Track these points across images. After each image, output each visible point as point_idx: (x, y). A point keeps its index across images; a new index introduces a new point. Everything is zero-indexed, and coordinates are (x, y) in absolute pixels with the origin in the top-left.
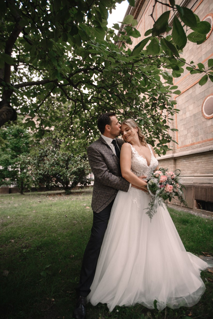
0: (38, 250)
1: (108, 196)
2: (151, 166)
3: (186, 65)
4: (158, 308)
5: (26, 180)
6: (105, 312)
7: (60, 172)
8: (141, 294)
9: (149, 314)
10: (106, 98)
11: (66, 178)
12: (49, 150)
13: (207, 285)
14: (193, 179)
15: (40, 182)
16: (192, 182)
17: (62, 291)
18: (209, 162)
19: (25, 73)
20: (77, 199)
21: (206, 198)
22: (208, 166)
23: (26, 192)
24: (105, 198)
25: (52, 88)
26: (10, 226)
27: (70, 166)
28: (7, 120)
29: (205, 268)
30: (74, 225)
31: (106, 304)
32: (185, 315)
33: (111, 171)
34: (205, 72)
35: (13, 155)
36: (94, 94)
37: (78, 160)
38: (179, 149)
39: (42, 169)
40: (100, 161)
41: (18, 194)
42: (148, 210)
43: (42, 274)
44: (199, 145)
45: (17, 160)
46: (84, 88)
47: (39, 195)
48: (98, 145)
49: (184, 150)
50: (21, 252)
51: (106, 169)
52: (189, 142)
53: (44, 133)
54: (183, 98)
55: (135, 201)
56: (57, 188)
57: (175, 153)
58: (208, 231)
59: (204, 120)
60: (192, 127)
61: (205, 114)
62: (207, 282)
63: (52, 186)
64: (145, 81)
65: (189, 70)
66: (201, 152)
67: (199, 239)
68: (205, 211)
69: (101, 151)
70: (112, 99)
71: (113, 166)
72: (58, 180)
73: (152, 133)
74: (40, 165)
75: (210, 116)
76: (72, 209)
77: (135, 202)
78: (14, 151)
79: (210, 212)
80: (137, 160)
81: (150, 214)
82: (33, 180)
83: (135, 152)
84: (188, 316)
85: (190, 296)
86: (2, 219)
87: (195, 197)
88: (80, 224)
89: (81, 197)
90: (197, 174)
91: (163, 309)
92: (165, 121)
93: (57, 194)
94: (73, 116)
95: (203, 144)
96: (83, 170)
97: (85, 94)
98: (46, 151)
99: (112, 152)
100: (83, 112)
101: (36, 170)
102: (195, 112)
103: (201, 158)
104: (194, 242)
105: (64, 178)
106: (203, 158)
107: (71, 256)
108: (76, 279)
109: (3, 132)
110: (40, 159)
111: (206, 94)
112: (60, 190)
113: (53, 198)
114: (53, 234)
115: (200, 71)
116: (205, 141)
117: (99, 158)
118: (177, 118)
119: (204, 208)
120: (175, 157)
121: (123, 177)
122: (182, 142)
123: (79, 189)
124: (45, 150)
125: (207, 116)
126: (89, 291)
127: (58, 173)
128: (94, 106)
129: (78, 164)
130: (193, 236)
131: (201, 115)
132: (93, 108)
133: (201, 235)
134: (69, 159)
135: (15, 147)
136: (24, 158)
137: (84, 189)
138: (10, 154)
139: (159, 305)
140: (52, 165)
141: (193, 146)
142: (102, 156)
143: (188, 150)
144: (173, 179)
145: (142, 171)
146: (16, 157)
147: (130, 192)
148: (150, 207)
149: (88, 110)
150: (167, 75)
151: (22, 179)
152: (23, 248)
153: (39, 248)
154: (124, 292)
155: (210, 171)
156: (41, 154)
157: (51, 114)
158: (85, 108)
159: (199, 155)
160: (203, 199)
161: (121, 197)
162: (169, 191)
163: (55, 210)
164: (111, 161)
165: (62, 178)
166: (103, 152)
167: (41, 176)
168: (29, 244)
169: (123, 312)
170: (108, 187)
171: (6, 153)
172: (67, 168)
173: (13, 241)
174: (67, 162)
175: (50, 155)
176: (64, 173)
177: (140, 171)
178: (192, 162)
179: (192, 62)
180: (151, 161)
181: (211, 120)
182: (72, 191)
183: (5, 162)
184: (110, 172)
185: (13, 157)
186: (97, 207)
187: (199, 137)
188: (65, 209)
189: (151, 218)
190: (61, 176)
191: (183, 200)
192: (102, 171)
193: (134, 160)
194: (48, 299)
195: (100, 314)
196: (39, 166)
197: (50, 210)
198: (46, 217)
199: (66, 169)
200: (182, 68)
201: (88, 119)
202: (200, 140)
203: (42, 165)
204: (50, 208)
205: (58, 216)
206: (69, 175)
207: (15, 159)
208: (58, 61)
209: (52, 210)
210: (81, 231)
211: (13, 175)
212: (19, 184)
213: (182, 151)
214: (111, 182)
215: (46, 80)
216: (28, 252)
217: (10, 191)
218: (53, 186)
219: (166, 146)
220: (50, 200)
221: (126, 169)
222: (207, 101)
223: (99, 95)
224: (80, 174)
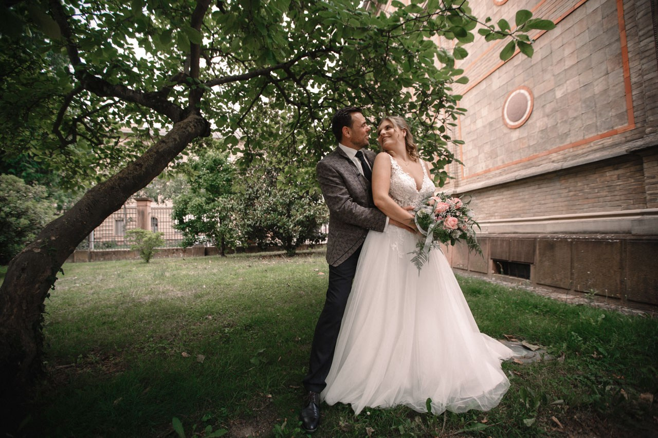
0: (246, 329)
1: (352, 240)
2: (422, 191)
3: (479, 26)
4: (433, 411)
5: (228, 236)
6: (349, 415)
7: (278, 223)
8: (405, 392)
9: (418, 420)
10: (347, 99)
11: (287, 231)
12: (261, 188)
13: (511, 381)
14: (487, 227)
15: (249, 238)
16: (487, 232)
17: (282, 385)
18: (515, 198)
19: (222, 70)
20: (305, 262)
21: (509, 255)
22: (512, 206)
23: (228, 253)
24: (347, 244)
25: (263, 86)
26: (206, 298)
27: (293, 212)
28: (196, 135)
29: (509, 357)
30: (301, 297)
31: (350, 405)
32: (476, 422)
33: (356, 199)
34: (511, 35)
35: (209, 199)
36: (327, 94)
37: (306, 203)
38: (465, 181)
39: (252, 218)
40: (337, 184)
41: (218, 256)
42: (415, 255)
43: (252, 361)
44: (497, 172)
45: (214, 205)
46: (313, 86)
47: (248, 257)
48: (333, 160)
49: (474, 182)
50: (222, 332)
51: (347, 196)
52: (481, 168)
53: (252, 157)
54: (471, 97)
55: (395, 246)
56: (275, 247)
57: (458, 187)
58: (513, 306)
59: (506, 130)
60: (487, 143)
61: (508, 121)
62: (513, 376)
63: (267, 244)
64: (410, 63)
65: (483, 35)
66: (501, 183)
67: (498, 315)
68: (508, 276)
69: (339, 168)
70: (356, 100)
71: (358, 191)
72: (276, 235)
73: (422, 151)
74: (248, 211)
75: (517, 123)
76: (297, 275)
77: (395, 248)
78: (209, 193)
79: (516, 278)
80: (399, 178)
81: (418, 262)
82: (239, 236)
83: (396, 168)
84: (481, 423)
85: (484, 396)
86: (195, 290)
87: (492, 254)
88: (310, 295)
89: (310, 260)
90: (495, 219)
91: (440, 413)
92: (442, 129)
93: (275, 256)
94: (296, 131)
95: (505, 171)
96: (314, 219)
97: (314, 94)
98: (257, 191)
99: (357, 170)
100: (311, 123)
101: (243, 219)
102: (491, 118)
103: (500, 194)
104: (490, 320)
105: (284, 231)
106: (505, 193)
107: (297, 339)
108: (303, 370)
109: (194, 163)
110: (248, 203)
111: (510, 89)
112: (279, 250)
113: (269, 262)
114: (269, 309)
115: (502, 34)
116: (508, 165)
117: (335, 179)
118: (462, 130)
119: (506, 273)
120: (458, 192)
121: (376, 204)
122: (470, 169)
123: (308, 249)
124: (255, 189)
125: (511, 123)
126: (325, 385)
127: (276, 225)
128: (328, 114)
129: (305, 209)
130: (488, 312)
131: (501, 123)
132: (326, 117)
133: (502, 310)
134: (291, 203)
135: (211, 185)
136: (225, 202)
137: (315, 248)
138: (204, 196)
139: (434, 408)
140: (267, 211)
141: (490, 175)
142: (341, 176)
143: (480, 181)
144: (458, 209)
145: (407, 197)
146: (214, 200)
147: (387, 232)
148: (418, 249)
149: (319, 120)
150: (446, 55)
151: (222, 234)
152: (225, 327)
153: (248, 327)
154: (379, 388)
155: (517, 212)
156: (250, 195)
157: (262, 129)
158: (314, 116)
159: (499, 189)
160: (504, 258)
161: (373, 241)
162: (451, 227)
163: (271, 276)
164: (355, 183)
165: (281, 231)
166: (342, 170)
167: (250, 229)
168: (233, 321)
169: (378, 416)
170: (352, 225)
171: (199, 195)
172: (289, 216)
173: (210, 317)
174: (289, 206)
175: (263, 197)
176: (284, 224)
177: (404, 198)
178: (486, 200)
179: (489, 20)
180: (424, 183)
181: (518, 130)
182: (297, 252)
183: (198, 209)
184: (353, 201)
185: (210, 201)
186: (334, 258)
187: (499, 158)
188: (285, 276)
189: (419, 268)
190: (280, 228)
191: (474, 245)
192: (341, 199)
193: (396, 179)
194: (262, 394)
195: (341, 418)
196: (246, 214)
197: (264, 276)
198: (258, 286)
199: (287, 217)
200: (470, 33)
201: (320, 135)
202: (500, 164)
203: (251, 212)
204: (264, 274)
205: (276, 285)
206: (292, 226)
207: (212, 204)
208: (268, 31)
209: (267, 277)
210: (311, 305)
211: (209, 228)
212: (219, 242)
213: (469, 184)
214: (356, 217)
215: (253, 71)
216: (232, 333)
217: (207, 252)
218: (269, 244)
219: (444, 173)
220: (263, 264)
221: (381, 192)
222: (511, 99)
223: (336, 95)
224: (308, 225)
